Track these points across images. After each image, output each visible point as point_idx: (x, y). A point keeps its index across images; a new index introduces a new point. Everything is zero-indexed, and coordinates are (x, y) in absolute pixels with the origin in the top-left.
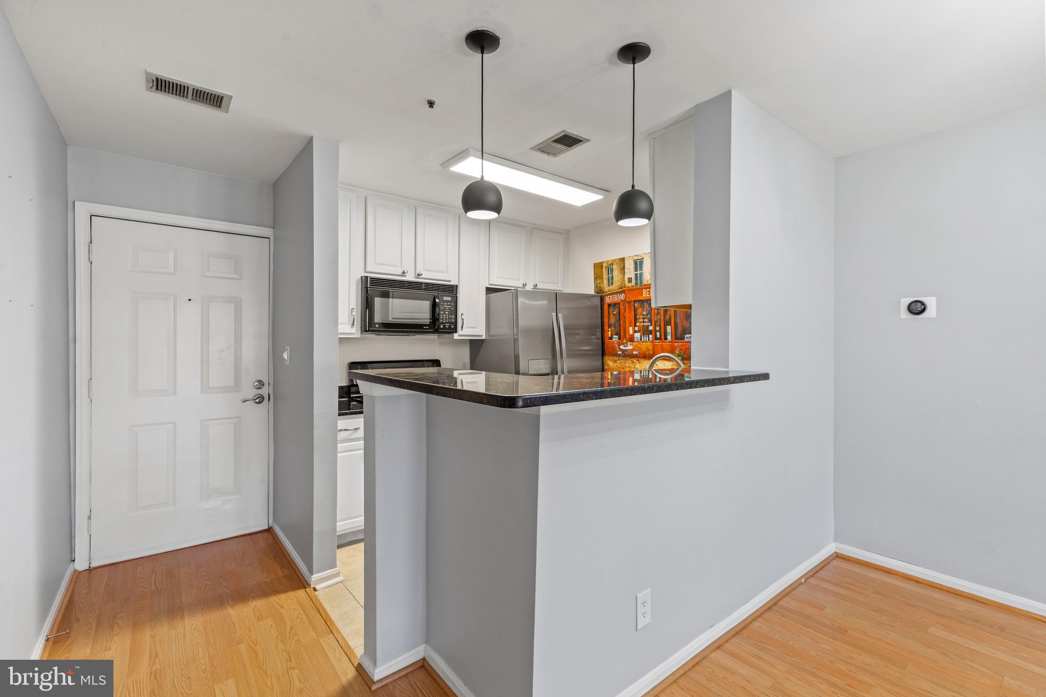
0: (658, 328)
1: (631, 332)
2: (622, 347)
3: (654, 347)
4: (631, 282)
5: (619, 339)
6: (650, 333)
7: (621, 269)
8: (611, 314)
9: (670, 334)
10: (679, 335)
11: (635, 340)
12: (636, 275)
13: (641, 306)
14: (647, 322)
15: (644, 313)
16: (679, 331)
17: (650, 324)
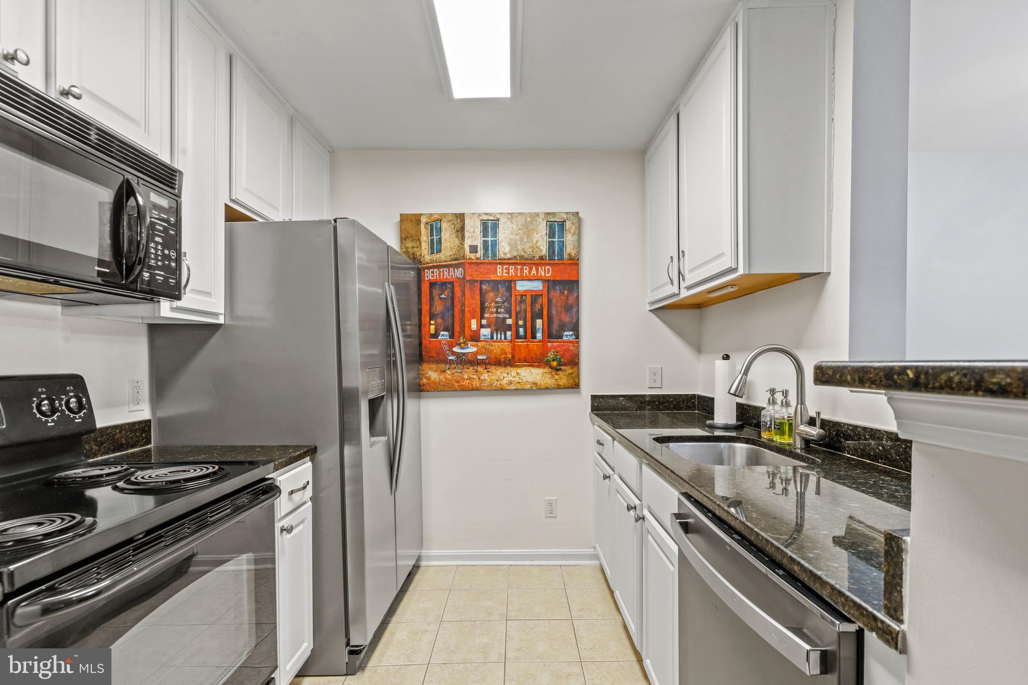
0: (521, 323)
1: (474, 325)
2: (456, 349)
3: (513, 349)
4: (476, 252)
5: (452, 336)
6: (509, 328)
7: (457, 231)
8: (436, 298)
9: (541, 331)
10: (554, 332)
11: (482, 338)
12: (485, 243)
13: (493, 290)
14: (503, 313)
15: (498, 299)
16: (555, 326)
17: (507, 316)
